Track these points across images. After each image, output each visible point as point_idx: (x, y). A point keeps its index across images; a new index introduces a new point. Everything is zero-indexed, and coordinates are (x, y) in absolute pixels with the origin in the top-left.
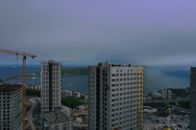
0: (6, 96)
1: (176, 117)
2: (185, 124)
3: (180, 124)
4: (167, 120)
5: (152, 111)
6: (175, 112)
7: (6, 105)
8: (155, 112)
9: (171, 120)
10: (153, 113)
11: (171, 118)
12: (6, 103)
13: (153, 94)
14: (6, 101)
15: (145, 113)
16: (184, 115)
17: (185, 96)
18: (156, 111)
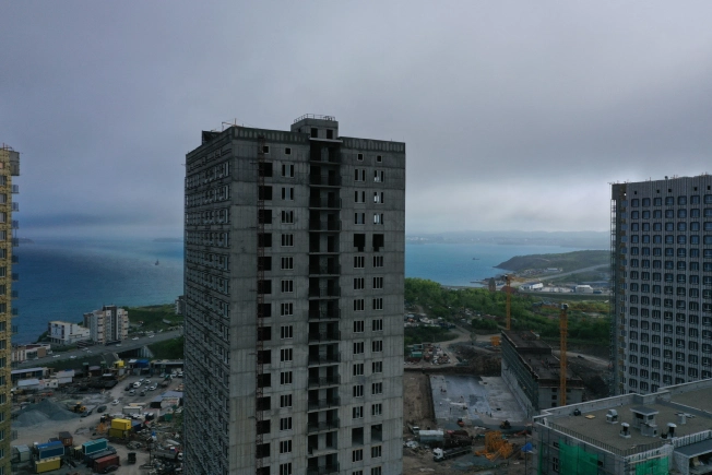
1: (143, 384)
2: (171, 397)
3: (157, 399)
4: (110, 400)
5: (53, 381)
6: (138, 371)
8: (67, 384)
9: (126, 395)
10: (56, 389)
11: (127, 390)
13: (59, 331)
15: (25, 392)
16: (170, 373)
17: (171, 325)
18: (70, 380)
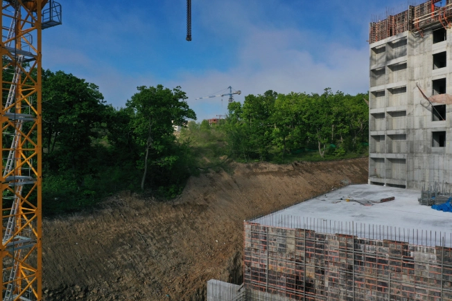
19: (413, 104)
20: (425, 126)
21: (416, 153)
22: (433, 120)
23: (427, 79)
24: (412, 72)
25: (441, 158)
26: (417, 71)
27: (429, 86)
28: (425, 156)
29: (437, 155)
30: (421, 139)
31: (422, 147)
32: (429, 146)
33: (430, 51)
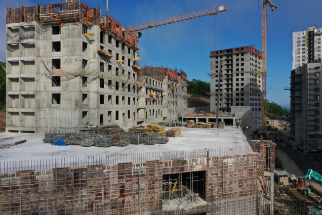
0: (240, 57)
7: (240, 70)
12: (240, 67)
14: (240, 65)
19: (39, 74)
20: (47, 90)
21: (42, 108)
22: (53, 86)
23: (49, 58)
24: (39, 51)
25: (58, 111)
26: (42, 51)
27: (50, 62)
28: (48, 110)
29: (55, 109)
30: (45, 98)
31: (46, 104)
32: (50, 103)
33: (51, 39)
